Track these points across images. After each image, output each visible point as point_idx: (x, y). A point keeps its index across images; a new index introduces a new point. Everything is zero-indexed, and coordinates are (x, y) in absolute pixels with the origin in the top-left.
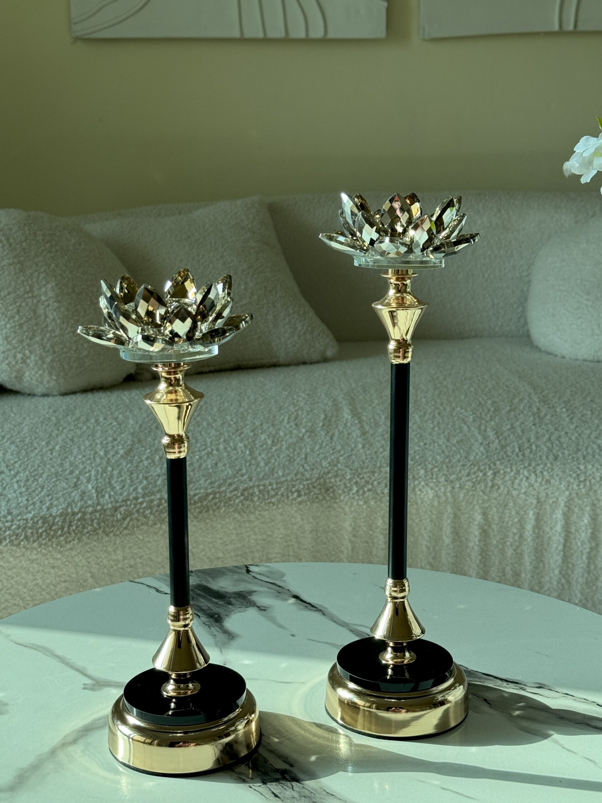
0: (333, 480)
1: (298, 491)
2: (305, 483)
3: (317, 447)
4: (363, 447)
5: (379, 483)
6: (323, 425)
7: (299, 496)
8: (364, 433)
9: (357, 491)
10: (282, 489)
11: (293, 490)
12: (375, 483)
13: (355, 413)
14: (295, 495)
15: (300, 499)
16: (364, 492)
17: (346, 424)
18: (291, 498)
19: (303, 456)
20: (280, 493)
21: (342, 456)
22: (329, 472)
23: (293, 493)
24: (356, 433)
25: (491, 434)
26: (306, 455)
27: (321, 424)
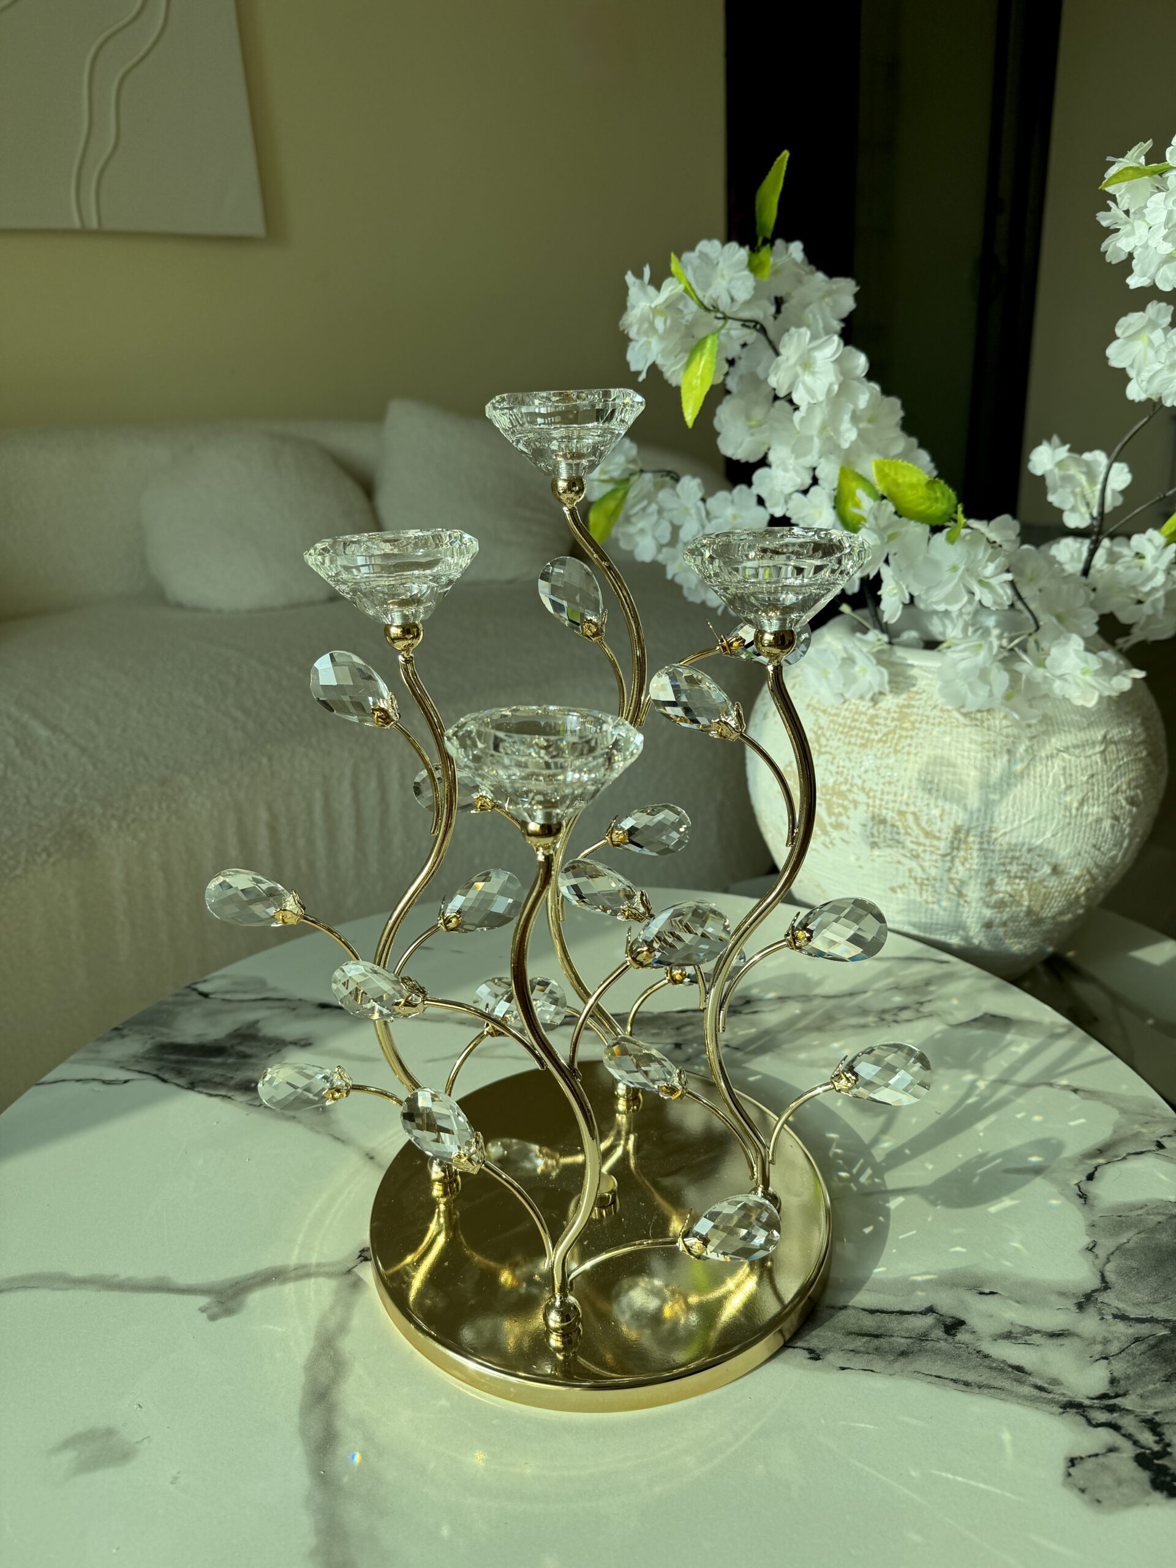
0: (82, 821)
1: (45, 849)
2: (49, 836)
3: (35, 785)
4: (95, 766)
5: (142, 808)
6: (22, 753)
7: (49, 855)
8: (84, 750)
9: (120, 827)
10: (24, 854)
11: (39, 850)
12: (137, 809)
13: (54, 728)
14: (44, 856)
15: (52, 860)
16: (128, 826)
17: (50, 744)
18: (39, 861)
19: (23, 801)
20: (22, 860)
21: (75, 785)
22: (71, 813)
23: (39, 854)
24: (73, 753)
25: (239, 714)
26: (27, 797)
27: (17, 752)
